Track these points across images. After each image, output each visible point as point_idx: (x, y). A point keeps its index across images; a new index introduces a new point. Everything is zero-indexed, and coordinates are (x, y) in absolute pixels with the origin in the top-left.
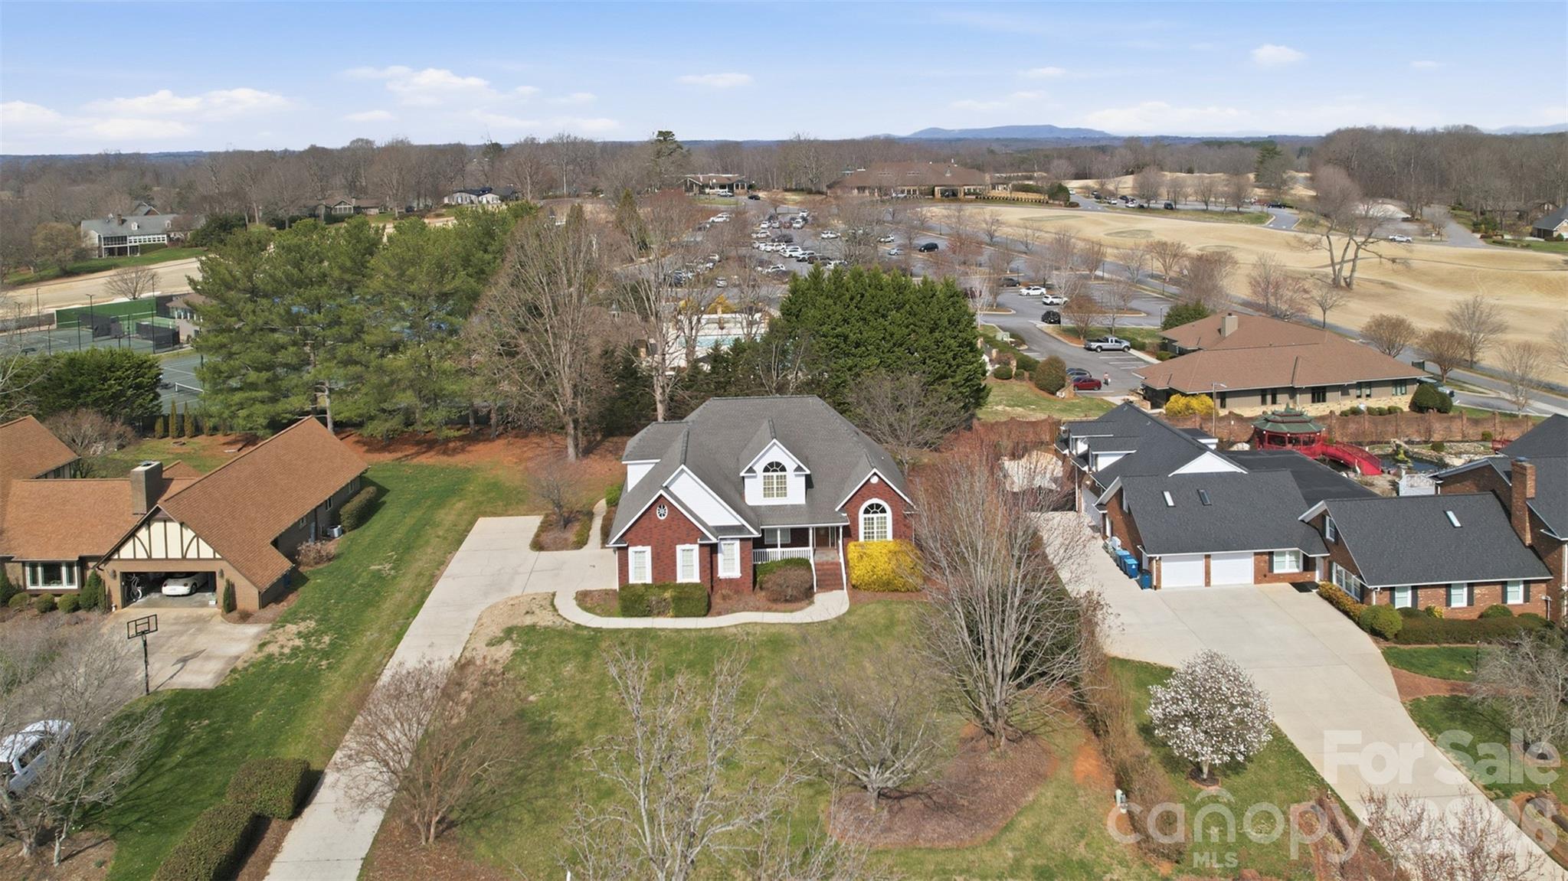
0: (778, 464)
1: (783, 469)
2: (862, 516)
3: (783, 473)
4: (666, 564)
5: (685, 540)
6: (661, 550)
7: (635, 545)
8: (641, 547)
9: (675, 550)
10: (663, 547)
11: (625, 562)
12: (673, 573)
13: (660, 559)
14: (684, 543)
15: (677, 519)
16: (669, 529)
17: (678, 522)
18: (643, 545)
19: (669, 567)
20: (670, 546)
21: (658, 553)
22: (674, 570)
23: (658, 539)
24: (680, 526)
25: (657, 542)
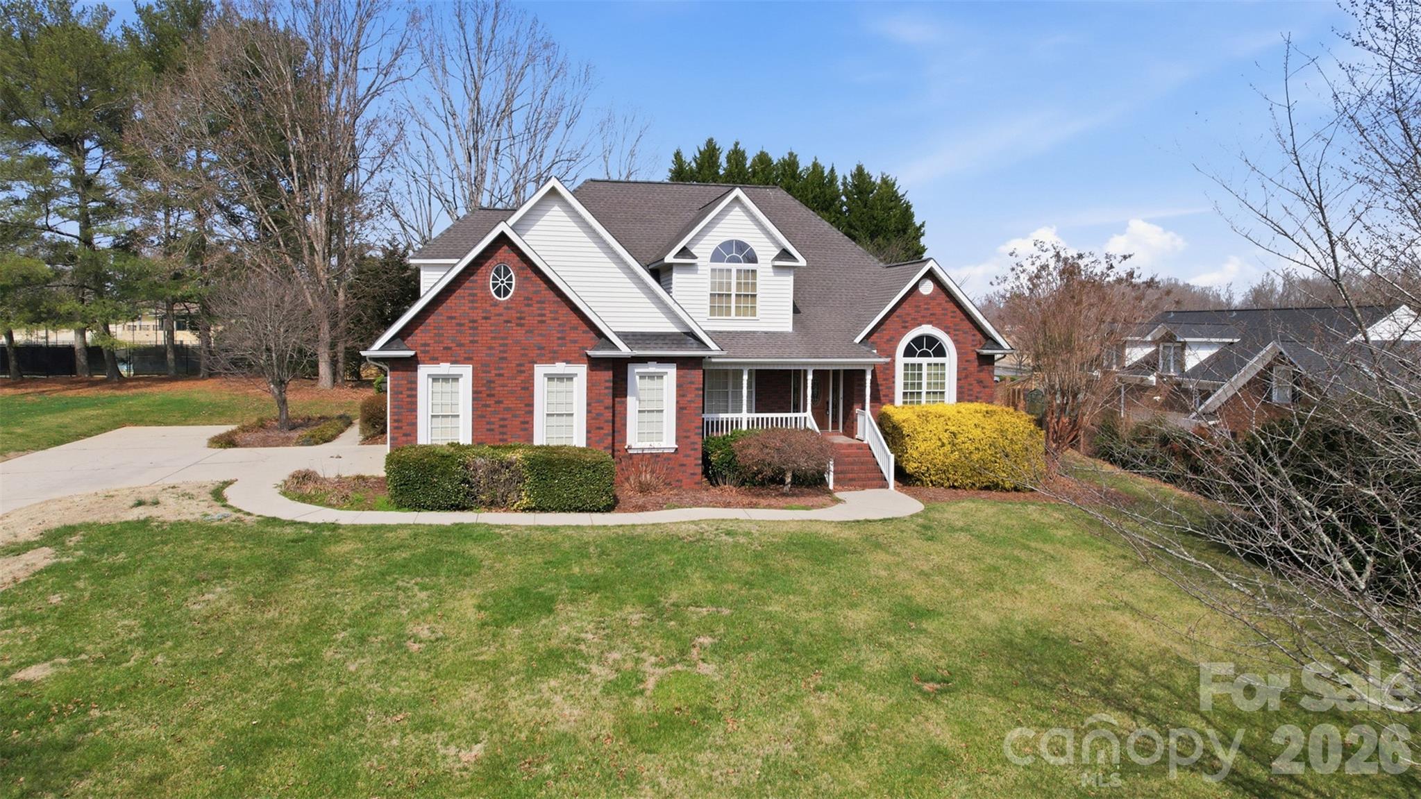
0: (741, 246)
1: (752, 259)
2: (900, 360)
3: (751, 266)
4: (508, 409)
5: (555, 352)
6: (496, 375)
7: (435, 360)
8: (448, 364)
9: (532, 376)
10: (502, 368)
11: (409, 399)
12: (526, 429)
13: (493, 395)
14: (552, 360)
15: (538, 302)
16: (517, 325)
17: (539, 309)
18: (455, 362)
19: (515, 416)
20: (519, 365)
21: (490, 382)
22: (527, 423)
23: (490, 348)
24: (544, 318)
25: (487, 355)
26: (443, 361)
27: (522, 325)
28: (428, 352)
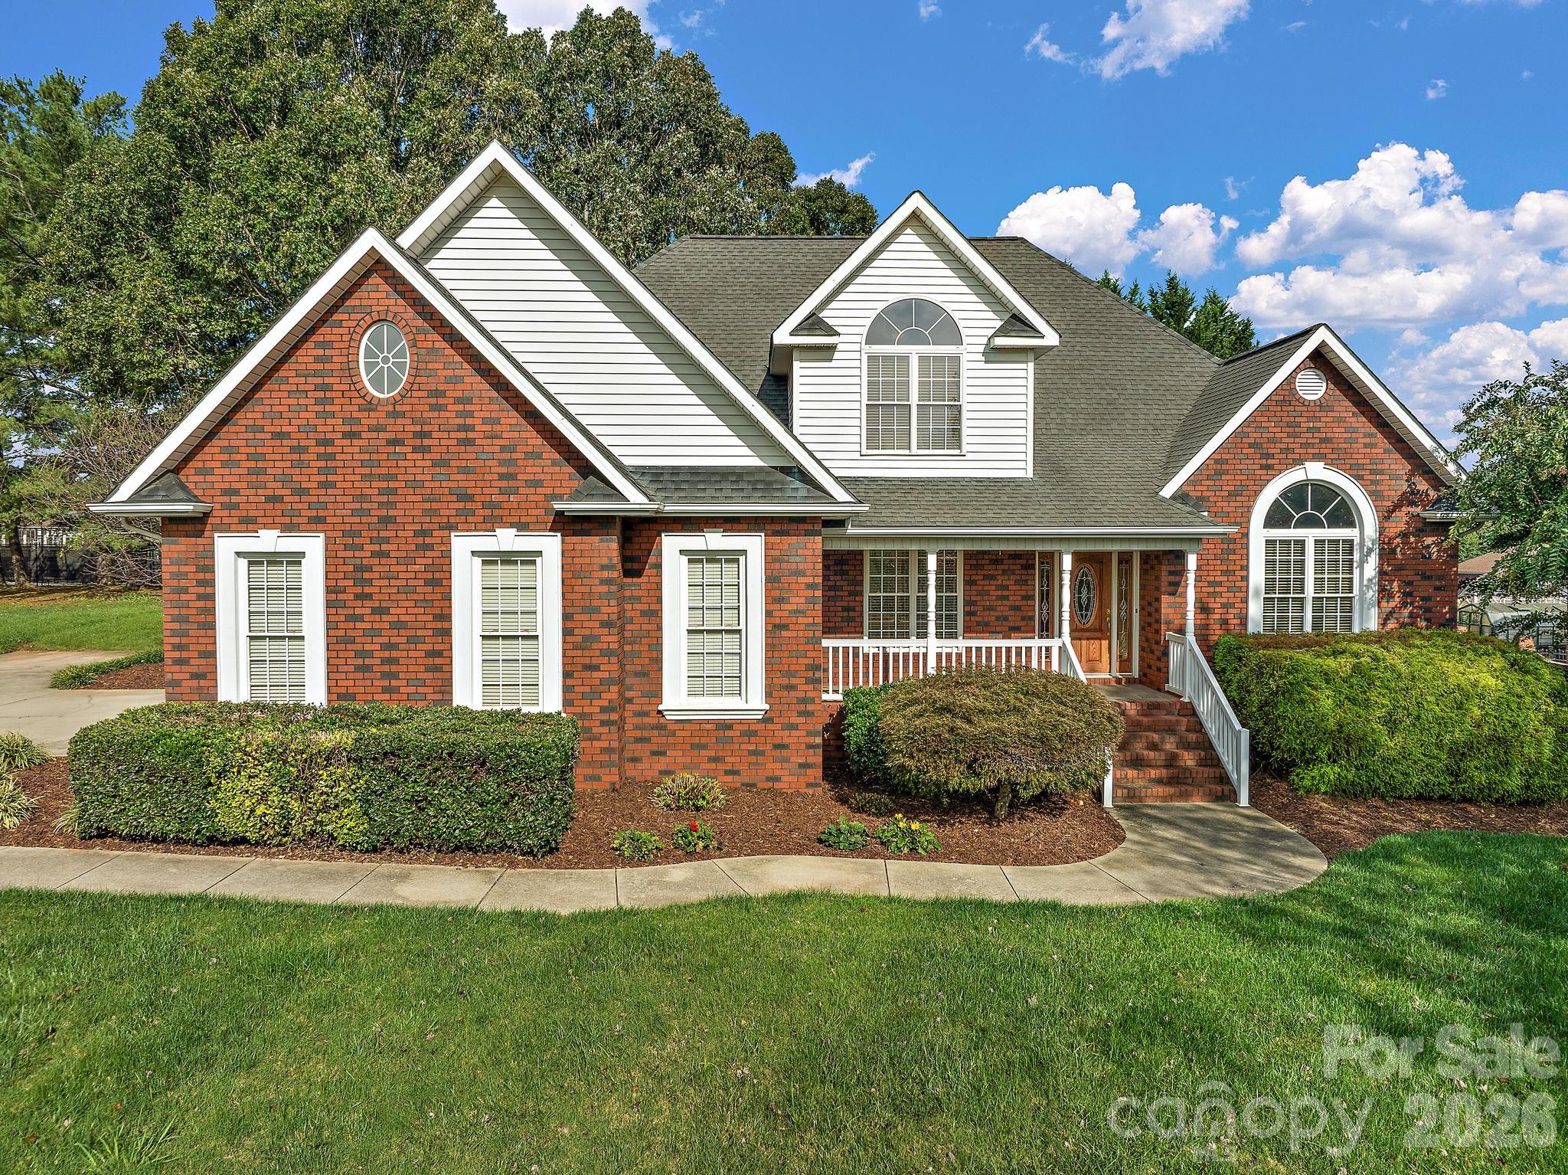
0: (928, 310)
1: (950, 335)
2: (1258, 534)
3: (947, 349)
4: (398, 625)
5: (493, 506)
6: (374, 554)
7: (249, 524)
8: (276, 533)
9: (447, 556)
10: (387, 540)
11: (202, 604)
12: (437, 669)
13: (369, 597)
14: (489, 524)
15: (459, 401)
16: (416, 449)
17: (460, 414)
18: (289, 528)
19: (412, 640)
20: (422, 533)
21: (360, 568)
22: (439, 654)
23: (362, 497)
24: (471, 435)
25: (354, 513)
26: (266, 526)
27: (424, 450)
28: (236, 506)
